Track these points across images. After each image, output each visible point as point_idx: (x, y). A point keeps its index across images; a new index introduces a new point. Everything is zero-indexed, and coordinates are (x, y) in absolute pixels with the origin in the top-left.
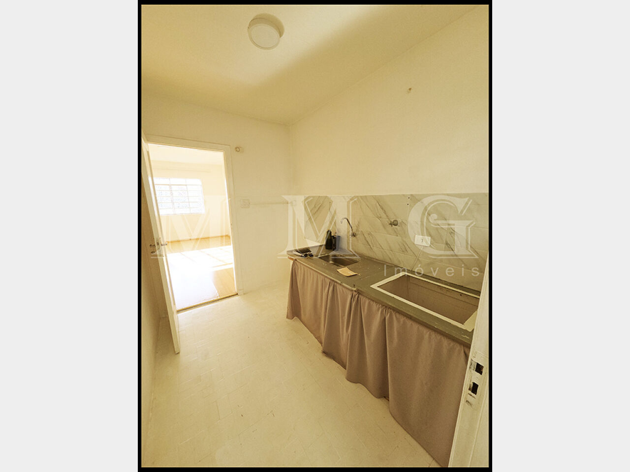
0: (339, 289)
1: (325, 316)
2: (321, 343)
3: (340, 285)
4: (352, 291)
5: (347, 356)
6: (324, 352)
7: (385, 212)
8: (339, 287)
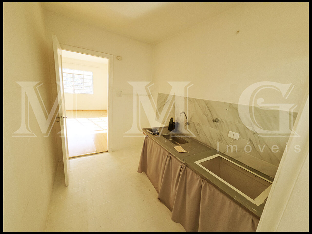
0: (174, 161)
1: (162, 176)
2: (158, 192)
3: (175, 157)
4: (182, 163)
5: (174, 204)
6: (159, 199)
7: (210, 112)
8: (174, 159)
